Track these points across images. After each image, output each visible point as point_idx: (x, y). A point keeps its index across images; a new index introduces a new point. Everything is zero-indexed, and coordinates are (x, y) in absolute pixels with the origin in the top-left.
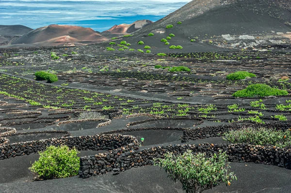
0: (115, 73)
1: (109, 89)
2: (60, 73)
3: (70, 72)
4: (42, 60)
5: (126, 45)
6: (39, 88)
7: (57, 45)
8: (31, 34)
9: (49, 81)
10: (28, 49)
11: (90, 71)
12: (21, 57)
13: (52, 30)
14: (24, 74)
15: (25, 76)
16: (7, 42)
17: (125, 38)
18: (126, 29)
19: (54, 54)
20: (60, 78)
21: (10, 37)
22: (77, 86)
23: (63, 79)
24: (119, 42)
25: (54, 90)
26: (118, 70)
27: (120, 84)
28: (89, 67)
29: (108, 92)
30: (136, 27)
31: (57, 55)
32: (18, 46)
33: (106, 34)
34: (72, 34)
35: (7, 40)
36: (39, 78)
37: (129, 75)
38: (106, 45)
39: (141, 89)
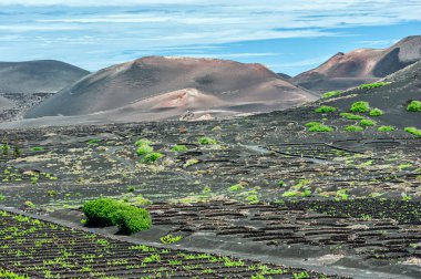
0: (330, 203)
1: (304, 255)
2: (161, 204)
3: (190, 199)
4: (110, 165)
5: (366, 114)
6: (91, 249)
7: (158, 118)
8: (86, 86)
9: (125, 230)
10: (71, 133)
11: (252, 196)
12: (47, 157)
13: (145, 74)
14: (51, 207)
15: (56, 214)
16: (13, 113)
17: (364, 94)
18: (371, 64)
19: (145, 146)
20: (157, 220)
21: (20, 96)
22: (208, 244)
23: (168, 223)
24: (344, 105)
25: (136, 256)
26: (341, 194)
27: (342, 237)
28: (252, 185)
29: (301, 262)
30: (403, 57)
31: (156, 148)
32: (45, 122)
33: (310, 81)
34: (204, 83)
35: (12, 104)
36: (95, 220)
37: (372, 207)
38: (304, 114)
39: (406, 255)
